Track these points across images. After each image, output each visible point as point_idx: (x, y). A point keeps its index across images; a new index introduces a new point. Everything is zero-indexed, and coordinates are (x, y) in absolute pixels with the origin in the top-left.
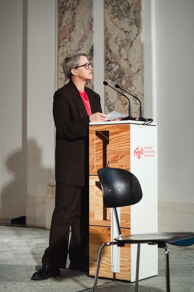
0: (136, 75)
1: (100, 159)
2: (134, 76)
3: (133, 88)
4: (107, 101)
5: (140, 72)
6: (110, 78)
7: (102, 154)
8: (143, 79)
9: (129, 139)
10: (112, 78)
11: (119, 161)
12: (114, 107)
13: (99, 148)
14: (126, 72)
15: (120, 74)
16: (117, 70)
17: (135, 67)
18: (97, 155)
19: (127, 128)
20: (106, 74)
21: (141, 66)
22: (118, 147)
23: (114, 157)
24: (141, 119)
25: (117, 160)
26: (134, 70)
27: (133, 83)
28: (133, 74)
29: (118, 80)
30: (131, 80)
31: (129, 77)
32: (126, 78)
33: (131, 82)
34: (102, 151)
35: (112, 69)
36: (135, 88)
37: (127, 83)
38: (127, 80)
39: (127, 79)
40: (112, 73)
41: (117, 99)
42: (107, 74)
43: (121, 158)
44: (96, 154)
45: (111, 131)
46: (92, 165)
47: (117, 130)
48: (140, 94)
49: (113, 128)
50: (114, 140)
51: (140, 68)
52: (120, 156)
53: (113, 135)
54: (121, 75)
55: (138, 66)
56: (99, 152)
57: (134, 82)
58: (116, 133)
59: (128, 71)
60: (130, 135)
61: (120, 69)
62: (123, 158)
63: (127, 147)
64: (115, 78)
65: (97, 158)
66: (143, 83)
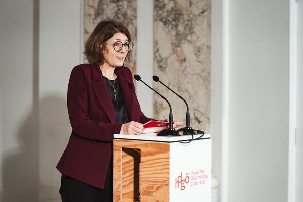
0: (200, 18)
1: (129, 184)
2: (196, 20)
3: (195, 38)
4: (157, 54)
5: (205, 14)
6: (161, 20)
7: (133, 177)
8: (209, 25)
9: (169, 164)
10: (164, 20)
11: (154, 194)
12: (166, 63)
13: (128, 169)
14: (185, 13)
15: (175, 15)
16: (172, 8)
17: (198, 7)
18: (125, 179)
19: (165, 148)
20: (155, 13)
21: (207, 5)
22: (153, 174)
23: (148, 188)
24: (188, 131)
25: (152, 192)
26: (196, 10)
27: (194, 30)
28: (195, 15)
29: (174, 23)
30: (192, 25)
31: (188, 21)
32: (184, 21)
33: (191, 29)
34: (133, 172)
35: (164, 5)
36: (198, 38)
37: (185, 28)
38: (187, 25)
39: (186, 22)
40: (163, 12)
41: (171, 51)
42: (157, 12)
43: (157, 189)
44: (123, 179)
45: (143, 150)
46: (118, 195)
47: (150, 149)
48: (205, 47)
49: (146, 146)
50: (148, 163)
51: (205, 8)
52: (155, 187)
53: (146, 156)
54: (177, 16)
55: (201, 5)
56: (127, 174)
57: (197, 29)
58: (150, 154)
59: (187, 10)
60: (169, 158)
61: (175, 6)
62: (160, 190)
63: (166, 175)
64: (169, 21)
65: (125, 184)
66: (210, 30)
